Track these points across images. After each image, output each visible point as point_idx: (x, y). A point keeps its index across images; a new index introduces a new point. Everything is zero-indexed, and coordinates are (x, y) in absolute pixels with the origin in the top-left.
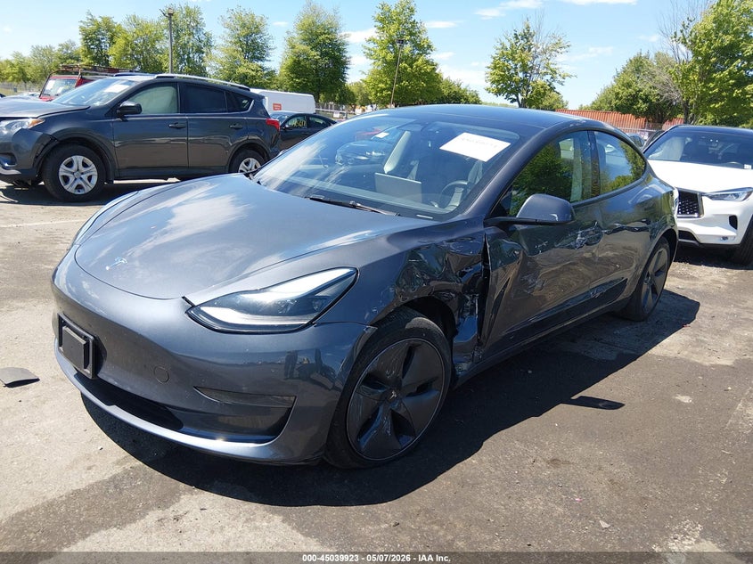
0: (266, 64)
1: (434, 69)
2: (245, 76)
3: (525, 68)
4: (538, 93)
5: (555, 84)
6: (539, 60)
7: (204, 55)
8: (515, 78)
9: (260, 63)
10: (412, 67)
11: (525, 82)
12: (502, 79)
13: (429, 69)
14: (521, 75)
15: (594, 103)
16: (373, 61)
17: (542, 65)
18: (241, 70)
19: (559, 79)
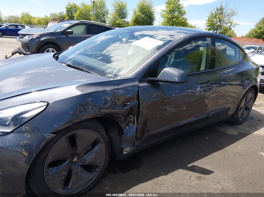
0: (126, 20)
1: (186, 21)
2: (119, 24)
3: (220, 21)
4: (225, 30)
5: (232, 27)
6: (226, 18)
7: (105, 17)
8: (216, 24)
9: (124, 19)
10: (177, 20)
11: (220, 26)
12: (211, 25)
13: (184, 21)
14: (219, 24)
15: (247, 34)
16: (164, 18)
17: (227, 20)
18: (117, 22)
19: (233, 25)
